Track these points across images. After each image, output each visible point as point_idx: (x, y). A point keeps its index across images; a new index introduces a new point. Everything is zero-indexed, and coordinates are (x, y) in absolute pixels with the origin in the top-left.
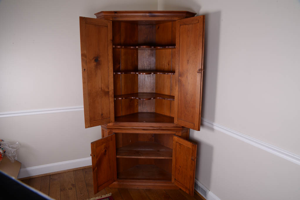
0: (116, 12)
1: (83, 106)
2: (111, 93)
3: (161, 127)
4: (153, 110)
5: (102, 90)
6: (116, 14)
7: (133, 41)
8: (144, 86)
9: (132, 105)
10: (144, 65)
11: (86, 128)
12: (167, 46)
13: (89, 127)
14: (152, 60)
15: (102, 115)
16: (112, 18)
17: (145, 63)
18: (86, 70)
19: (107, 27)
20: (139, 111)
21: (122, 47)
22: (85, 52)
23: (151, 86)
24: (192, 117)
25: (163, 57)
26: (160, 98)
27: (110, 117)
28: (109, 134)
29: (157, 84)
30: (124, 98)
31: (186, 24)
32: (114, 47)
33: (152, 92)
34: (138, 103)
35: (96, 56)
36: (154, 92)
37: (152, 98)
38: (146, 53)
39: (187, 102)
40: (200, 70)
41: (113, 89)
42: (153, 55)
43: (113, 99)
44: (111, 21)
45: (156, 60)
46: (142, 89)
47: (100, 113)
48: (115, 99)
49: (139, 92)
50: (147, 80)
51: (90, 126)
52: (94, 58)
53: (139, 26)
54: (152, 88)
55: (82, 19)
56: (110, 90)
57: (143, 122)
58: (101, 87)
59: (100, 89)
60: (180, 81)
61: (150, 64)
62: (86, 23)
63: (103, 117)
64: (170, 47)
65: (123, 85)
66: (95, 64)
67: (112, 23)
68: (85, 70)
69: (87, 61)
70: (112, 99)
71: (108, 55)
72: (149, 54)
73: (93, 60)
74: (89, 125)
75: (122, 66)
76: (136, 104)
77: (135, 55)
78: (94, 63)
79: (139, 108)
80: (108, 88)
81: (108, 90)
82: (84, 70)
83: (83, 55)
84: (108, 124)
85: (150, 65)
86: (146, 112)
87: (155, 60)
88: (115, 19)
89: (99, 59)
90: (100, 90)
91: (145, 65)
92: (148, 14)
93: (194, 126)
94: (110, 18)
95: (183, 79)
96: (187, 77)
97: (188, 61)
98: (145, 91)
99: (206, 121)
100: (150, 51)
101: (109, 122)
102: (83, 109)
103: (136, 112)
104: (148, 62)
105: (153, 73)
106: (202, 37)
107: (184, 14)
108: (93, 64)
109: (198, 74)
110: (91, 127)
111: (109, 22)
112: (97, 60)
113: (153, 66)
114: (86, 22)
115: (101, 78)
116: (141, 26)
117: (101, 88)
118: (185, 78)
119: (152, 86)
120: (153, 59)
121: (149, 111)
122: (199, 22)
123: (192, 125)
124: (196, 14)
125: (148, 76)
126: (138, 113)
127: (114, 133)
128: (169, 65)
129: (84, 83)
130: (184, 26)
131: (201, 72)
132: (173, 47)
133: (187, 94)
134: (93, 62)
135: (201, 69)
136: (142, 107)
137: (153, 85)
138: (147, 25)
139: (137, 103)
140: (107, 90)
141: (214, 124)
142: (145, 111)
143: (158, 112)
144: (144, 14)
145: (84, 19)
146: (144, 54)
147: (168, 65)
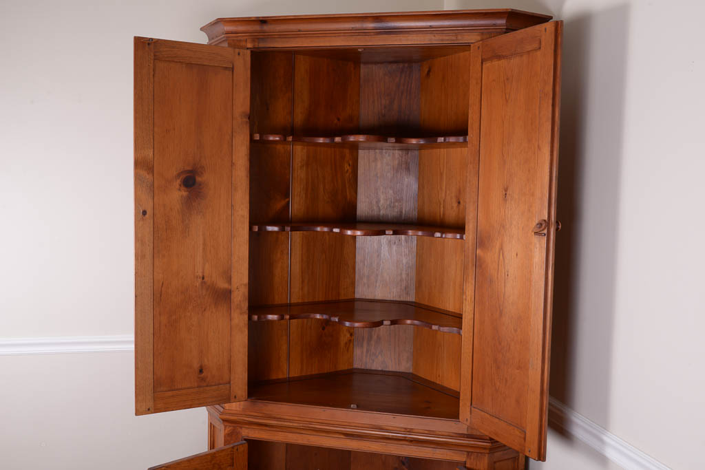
0: (263, 21)
1: (132, 337)
2: (240, 294)
3: (410, 431)
4: (405, 366)
5: (203, 283)
6: (266, 28)
7: (339, 119)
8: (377, 275)
9: (326, 341)
10: (378, 202)
11: (136, 415)
12: (442, 137)
13: (149, 411)
14: (407, 186)
15: (201, 371)
16: (253, 41)
17: (382, 197)
18: (147, 216)
19: (233, 69)
20: (357, 365)
21: (285, 140)
22: (149, 153)
23: (401, 280)
24: (518, 402)
25: (441, 174)
26: (416, 322)
27: (229, 383)
28: (226, 442)
29: (422, 269)
30: (288, 317)
31: (499, 57)
32: (257, 137)
33: (404, 298)
34: (351, 335)
35: (189, 168)
36: (411, 298)
37: (385, 323)
38: (385, 161)
39: (500, 344)
40: (541, 224)
41: (246, 280)
42: (408, 169)
43: (246, 317)
44: (249, 52)
45: (421, 187)
46: (368, 286)
47: (196, 365)
48: (255, 318)
49: (357, 296)
50: (387, 254)
51: (152, 410)
52: (179, 175)
53: (362, 66)
54: (404, 284)
55: (142, 45)
56: (234, 286)
57: (349, 408)
58: (203, 272)
59: (200, 280)
60: (478, 264)
61: (400, 200)
62: (156, 58)
63: (203, 379)
64: (452, 139)
65: (296, 268)
66: (185, 194)
67: (252, 55)
68: (144, 213)
69: (156, 184)
70: (240, 319)
71: (232, 164)
72: (396, 162)
73: (179, 181)
74: (151, 404)
75: (297, 205)
76: (344, 338)
77: (347, 167)
78: (179, 190)
79: (357, 352)
80: (229, 280)
81: (226, 286)
82: (141, 214)
83: (141, 165)
84: (227, 406)
85: (397, 201)
86: (380, 369)
87: (415, 187)
88: (262, 45)
89: (199, 179)
90: (198, 283)
91: (382, 202)
92: (371, 25)
93: (525, 439)
94: (246, 41)
95: (490, 257)
96: (501, 248)
97: (506, 190)
98: (379, 294)
99: (580, 422)
100: (400, 152)
101: (228, 400)
102: (132, 347)
103: (342, 367)
104: (391, 192)
105: (391, 232)
106: (551, 101)
107: (502, 22)
108: (177, 194)
109: (535, 239)
110: (157, 410)
111: (239, 54)
112: (190, 181)
113: (408, 208)
114: (155, 55)
115: (204, 244)
116: (370, 66)
117: (203, 278)
118: (497, 250)
119: (404, 276)
120: (410, 183)
121: (392, 366)
122: (540, 48)
123: (517, 433)
124: (551, 18)
125: (390, 242)
126: (351, 373)
127: (245, 440)
128: (459, 203)
129: (139, 257)
130: (496, 63)
131: (545, 231)
132: (461, 139)
133: (501, 314)
134: (178, 186)
135: (548, 223)
136: (367, 351)
137: (408, 275)
138: (391, 62)
139: (348, 335)
140: (223, 285)
141: (605, 438)
142: (376, 365)
143: (421, 374)
144: (358, 25)
145: (149, 44)
146: (379, 164)
147: (455, 205)
